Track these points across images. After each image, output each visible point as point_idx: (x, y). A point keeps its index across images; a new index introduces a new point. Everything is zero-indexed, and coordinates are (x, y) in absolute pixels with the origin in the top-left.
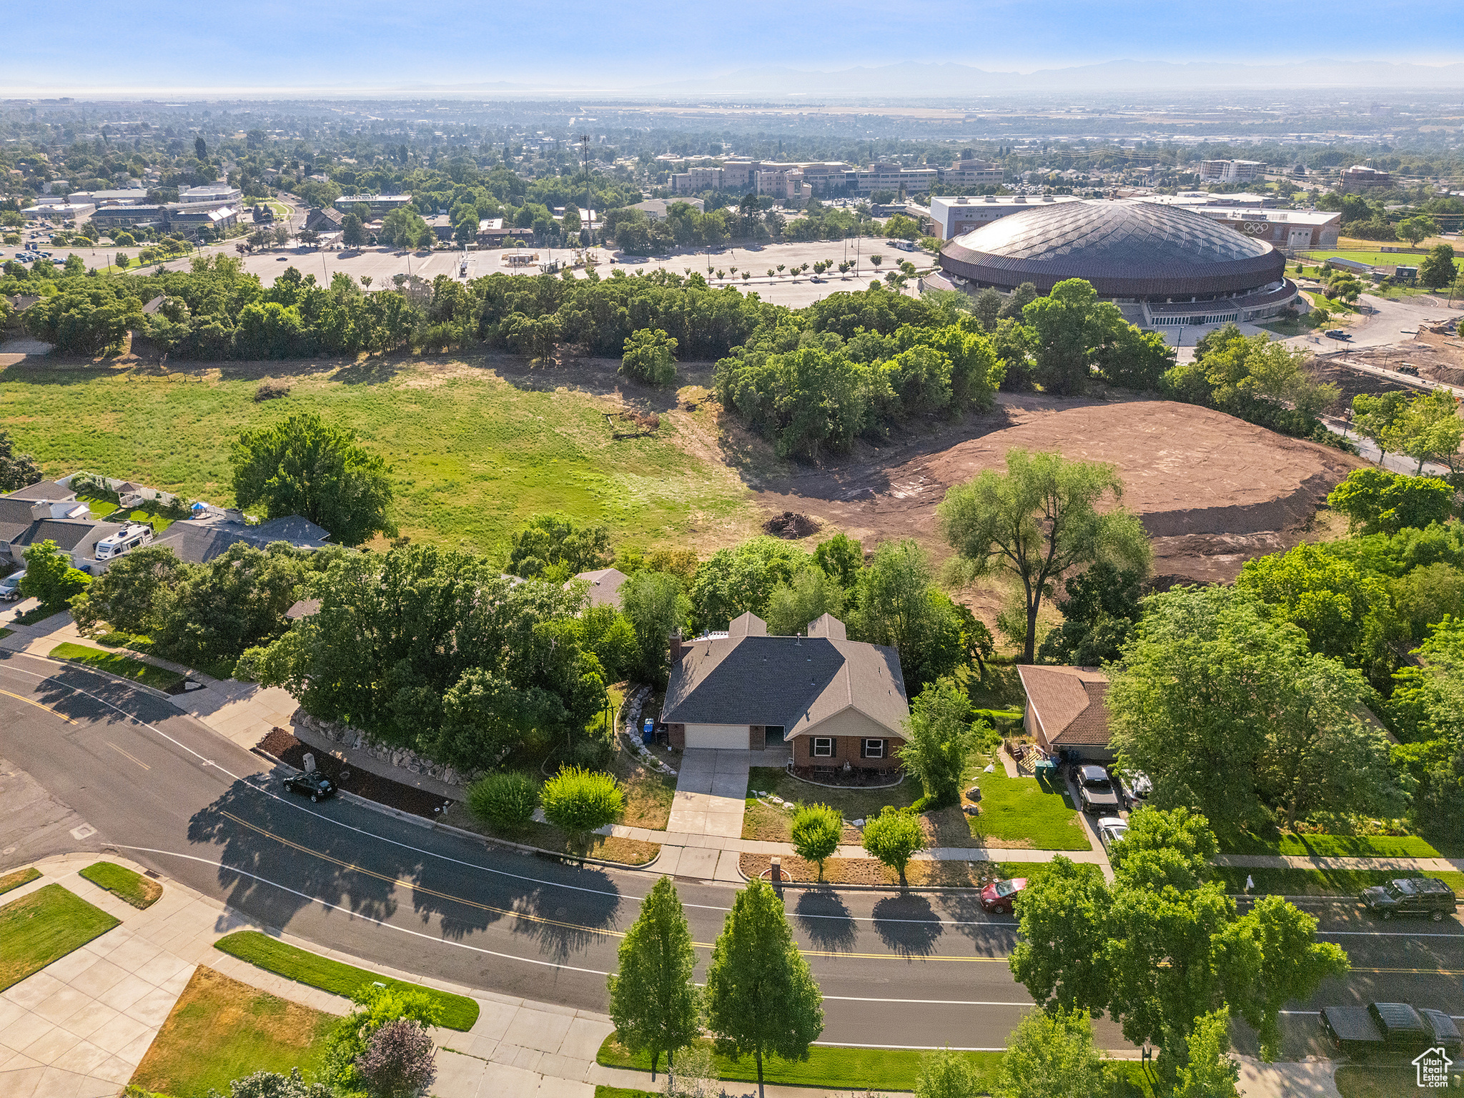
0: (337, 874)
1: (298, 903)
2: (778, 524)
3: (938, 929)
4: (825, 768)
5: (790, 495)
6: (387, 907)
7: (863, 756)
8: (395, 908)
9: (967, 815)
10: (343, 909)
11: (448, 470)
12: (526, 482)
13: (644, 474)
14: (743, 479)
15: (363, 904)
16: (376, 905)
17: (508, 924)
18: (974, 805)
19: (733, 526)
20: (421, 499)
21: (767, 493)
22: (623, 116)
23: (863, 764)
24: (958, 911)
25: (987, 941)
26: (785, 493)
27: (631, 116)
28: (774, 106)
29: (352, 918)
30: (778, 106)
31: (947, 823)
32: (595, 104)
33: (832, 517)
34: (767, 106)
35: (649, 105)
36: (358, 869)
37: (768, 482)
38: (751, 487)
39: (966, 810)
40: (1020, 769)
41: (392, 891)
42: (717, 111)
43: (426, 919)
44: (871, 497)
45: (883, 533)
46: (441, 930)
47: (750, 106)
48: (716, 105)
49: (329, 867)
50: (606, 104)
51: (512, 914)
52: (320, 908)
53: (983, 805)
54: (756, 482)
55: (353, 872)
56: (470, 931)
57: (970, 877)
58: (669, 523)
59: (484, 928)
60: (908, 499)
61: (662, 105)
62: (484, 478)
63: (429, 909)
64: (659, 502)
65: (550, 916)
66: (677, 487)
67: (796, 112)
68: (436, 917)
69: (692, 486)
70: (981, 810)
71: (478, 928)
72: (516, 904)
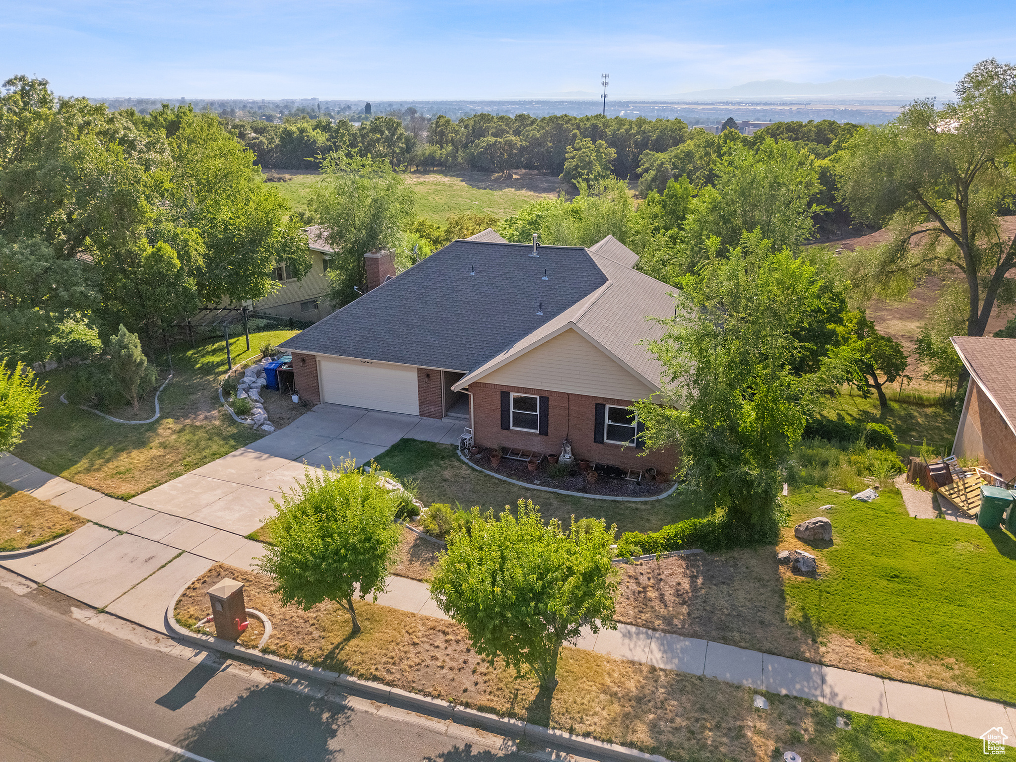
4: (524, 455)
7: (598, 439)
9: (786, 573)
18: (808, 553)
22: (658, 110)
23: (599, 455)
27: (664, 110)
28: (771, 104)
30: (774, 104)
31: (728, 581)
32: (640, 103)
34: (766, 104)
35: (678, 103)
39: (786, 561)
40: (941, 504)
42: (727, 107)
47: (753, 104)
48: (727, 103)
50: (648, 103)
53: (833, 559)
61: (687, 104)
67: (787, 108)
70: (824, 566)
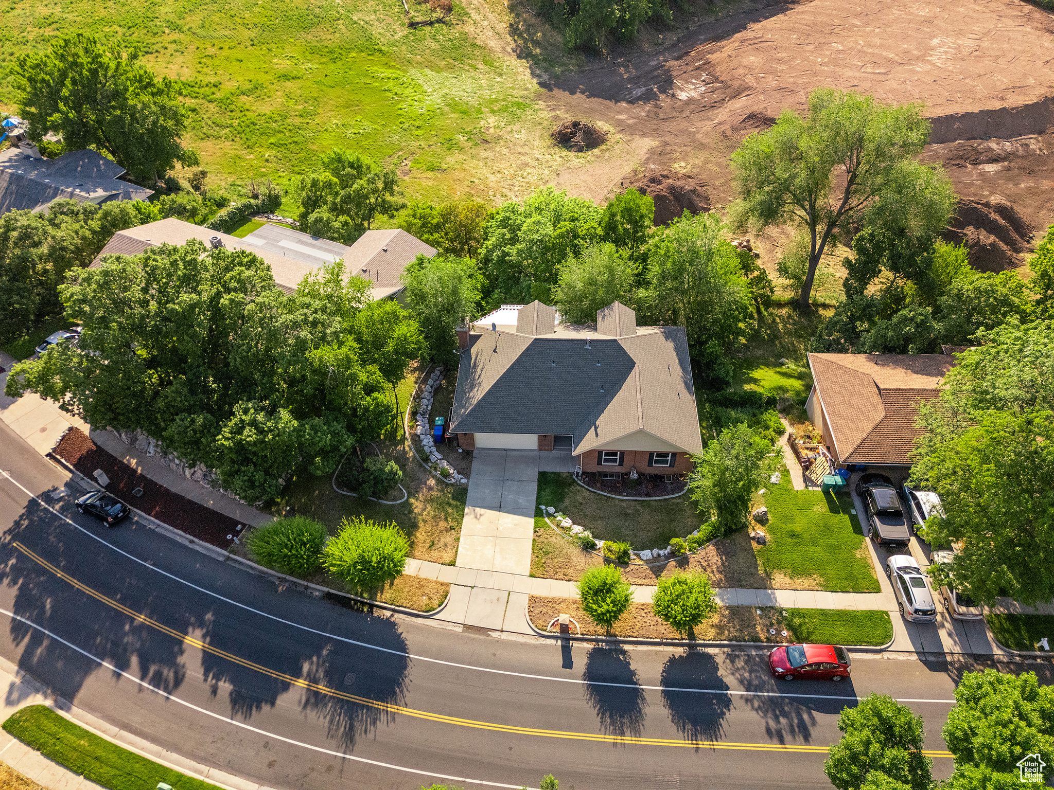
0: (127, 627)
1: (88, 667)
2: (565, 134)
3: (726, 702)
4: (612, 476)
5: (578, 95)
6: (176, 673)
7: (650, 465)
8: (183, 676)
9: (754, 544)
10: (131, 677)
11: (252, 67)
12: (327, 81)
13: (439, 70)
14: (533, 74)
15: (153, 669)
16: (165, 672)
17: (297, 697)
18: (761, 532)
19: (523, 136)
20: (226, 105)
21: (556, 92)
23: (650, 472)
24: (747, 675)
25: (776, 718)
26: (573, 93)
29: (141, 689)
31: (734, 554)
33: (619, 123)
36: (148, 622)
37: (557, 77)
38: (541, 84)
39: (753, 538)
40: (807, 480)
41: (181, 652)
43: (214, 691)
44: (655, 97)
45: (666, 144)
46: (228, 706)
49: (120, 618)
51: (301, 683)
52: (110, 675)
53: (770, 532)
54: (546, 77)
55: (142, 625)
56: (259, 708)
57: (758, 628)
58: (463, 131)
59: (273, 704)
60: (690, 101)
62: (286, 77)
63: (217, 678)
64: (453, 105)
65: (340, 687)
66: (469, 86)
68: (225, 687)
69: (484, 83)
70: (768, 537)
71: (266, 702)
72: (306, 667)
